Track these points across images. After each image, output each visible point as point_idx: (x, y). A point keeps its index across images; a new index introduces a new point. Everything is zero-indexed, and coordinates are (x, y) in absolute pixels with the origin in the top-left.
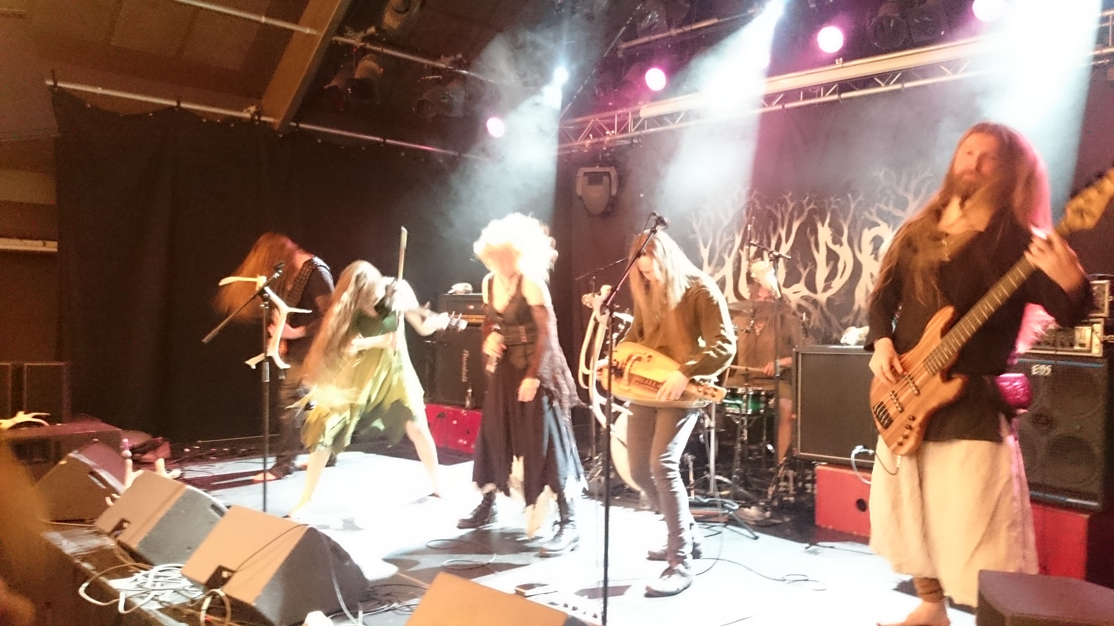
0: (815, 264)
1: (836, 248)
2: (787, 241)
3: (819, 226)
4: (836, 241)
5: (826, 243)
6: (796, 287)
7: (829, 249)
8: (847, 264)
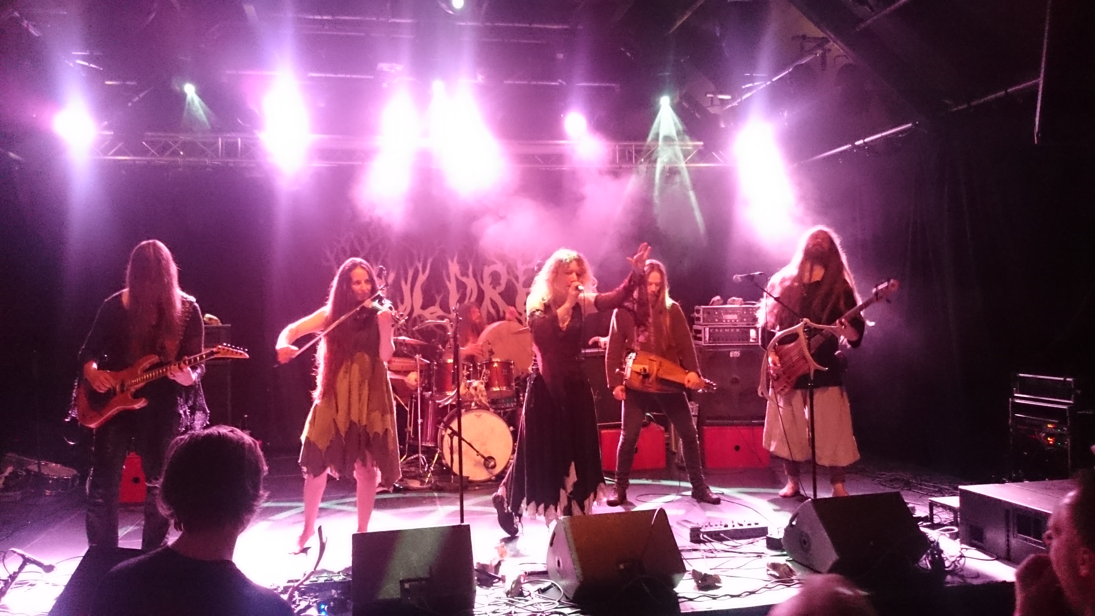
0: (448, 292)
1: (464, 279)
2: (424, 272)
3: (450, 263)
4: (464, 274)
5: (456, 275)
6: (432, 309)
7: (457, 279)
8: (473, 291)
